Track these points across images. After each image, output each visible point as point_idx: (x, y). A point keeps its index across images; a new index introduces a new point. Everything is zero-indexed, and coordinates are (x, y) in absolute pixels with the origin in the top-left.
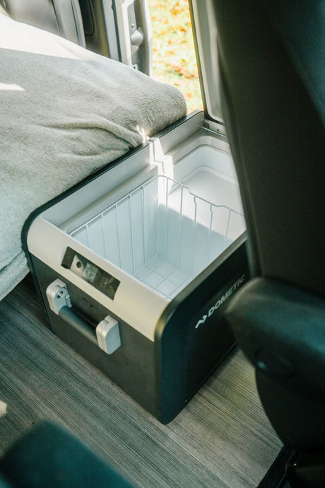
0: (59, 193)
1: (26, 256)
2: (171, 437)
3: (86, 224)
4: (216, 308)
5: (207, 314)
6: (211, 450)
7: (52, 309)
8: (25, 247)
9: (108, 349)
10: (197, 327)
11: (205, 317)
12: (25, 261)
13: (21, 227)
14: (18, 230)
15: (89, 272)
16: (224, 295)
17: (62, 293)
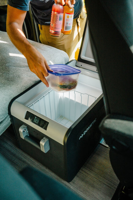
0: (22, 91)
1: (10, 117)
2: (71, 188)
3: (33, 103)
4: (86, 131)
5: (83, 134)
6: (88, 192)
7: (21, 137)
8: (9, 113)
9: (45, 151)
10: (79, 139)
11: (82, 135)
12: (10, 119)
13: (8, 105)
14: (7, 106)
15: (36, 120)
16: (89, 126)
17: (25, 130)
